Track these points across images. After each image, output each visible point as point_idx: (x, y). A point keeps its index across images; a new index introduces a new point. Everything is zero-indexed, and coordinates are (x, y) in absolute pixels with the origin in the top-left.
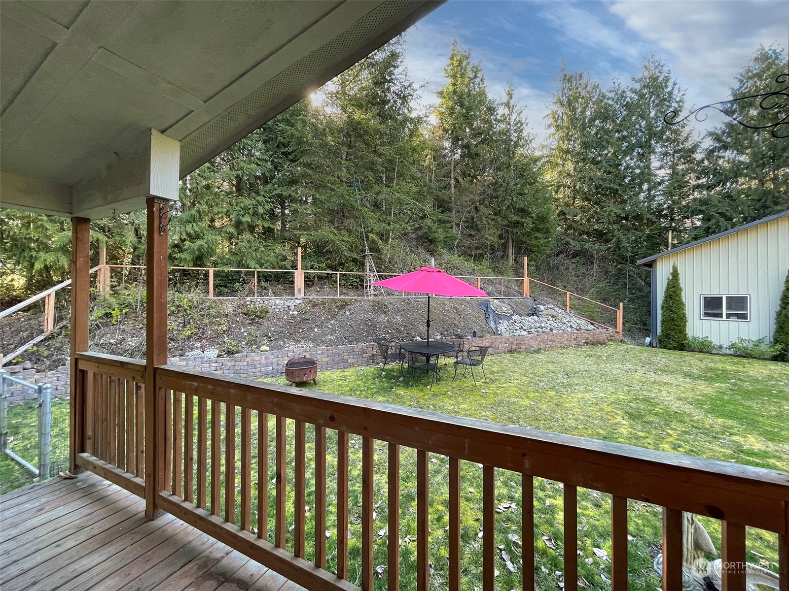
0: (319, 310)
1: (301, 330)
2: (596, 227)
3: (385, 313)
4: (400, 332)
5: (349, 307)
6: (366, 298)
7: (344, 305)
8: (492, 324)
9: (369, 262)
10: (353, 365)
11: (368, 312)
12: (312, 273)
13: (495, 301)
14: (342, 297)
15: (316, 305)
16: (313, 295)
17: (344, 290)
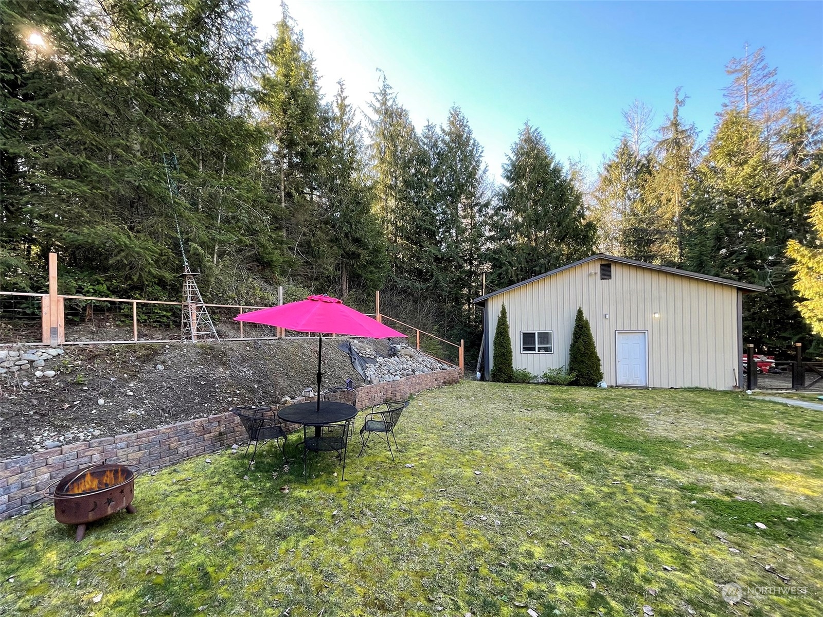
0: (104, 366)
1: (67, 405)
2: (417, 266)
3: (224, 364)
4: (252, 391)
5: (163, 358)
6: (185, 342)
7: (150, 355)
8: (359, 369)
9: (190, 287)
10: (187, 456)
11: (195, 363)
12: (80, 301)
13: (356, 341)
14: (142, 341)
15: (95, 357)
16: (84, 338)
17: (144, 331)
